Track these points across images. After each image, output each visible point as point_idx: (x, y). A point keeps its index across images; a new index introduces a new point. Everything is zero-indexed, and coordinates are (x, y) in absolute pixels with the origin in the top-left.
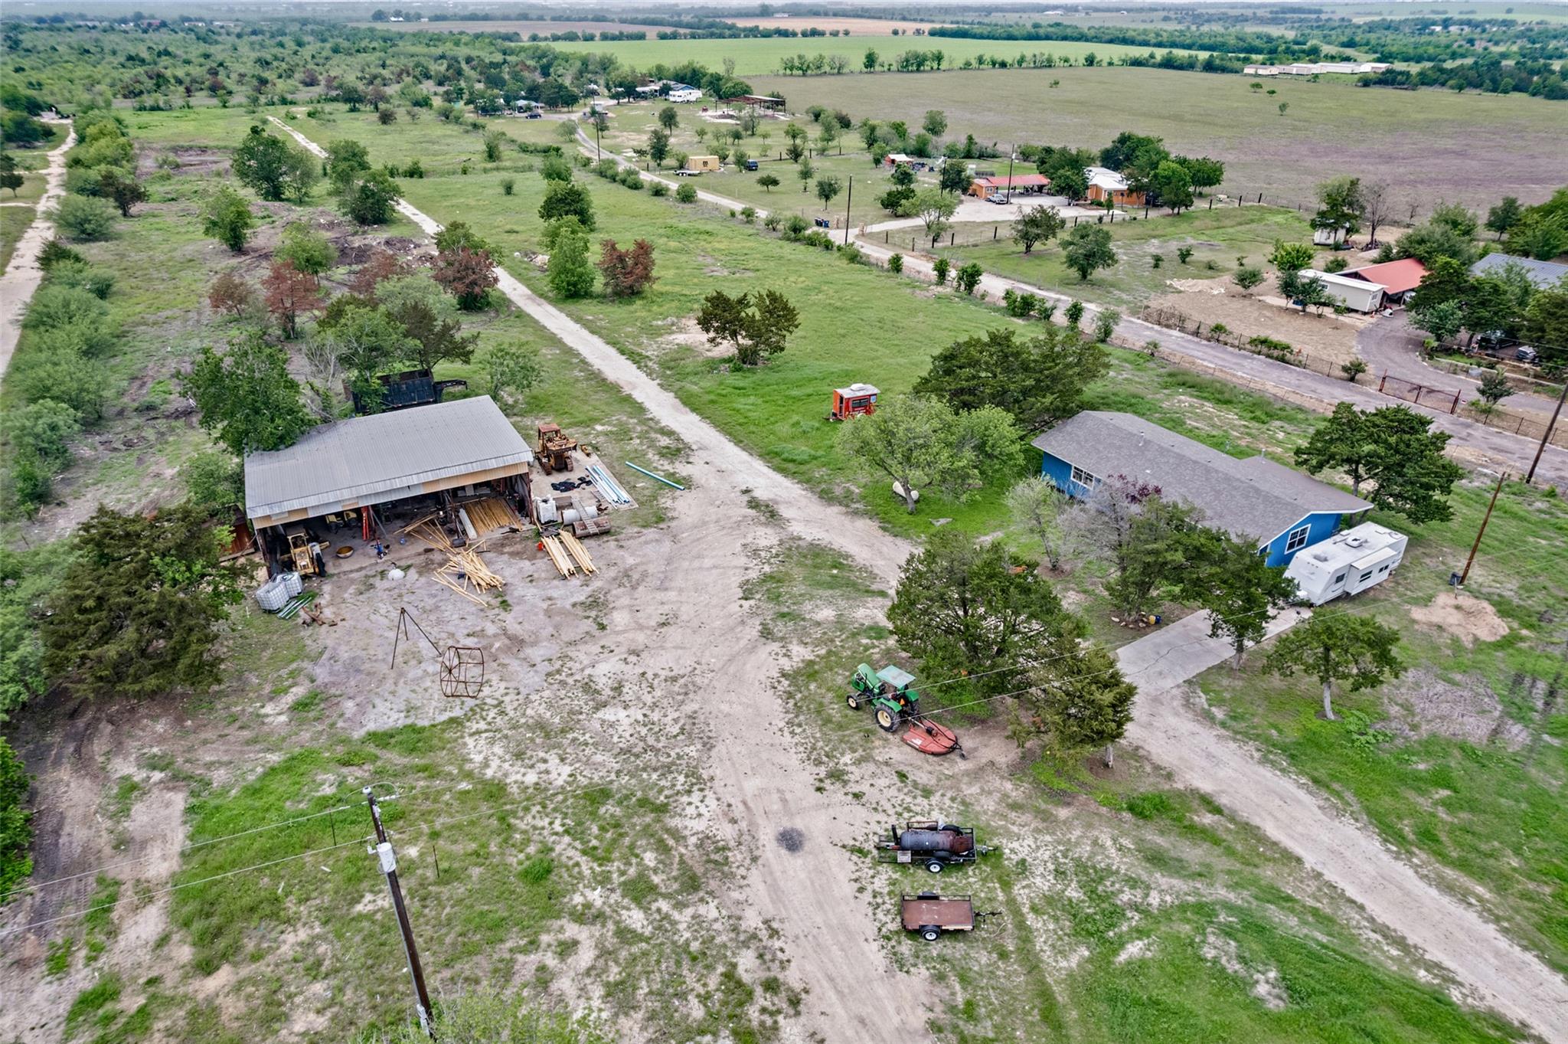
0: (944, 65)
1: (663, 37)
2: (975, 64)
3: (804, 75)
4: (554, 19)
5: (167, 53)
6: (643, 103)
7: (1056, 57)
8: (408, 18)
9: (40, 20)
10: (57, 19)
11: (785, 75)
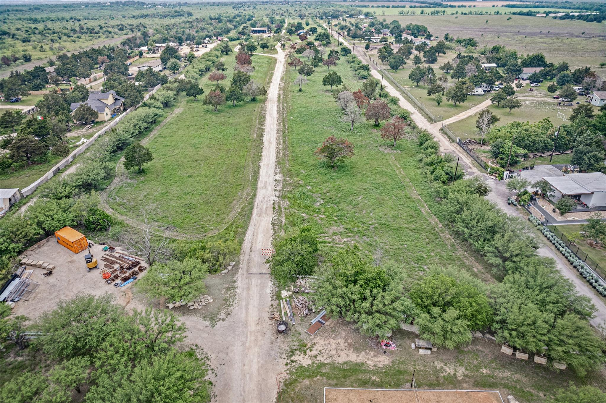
5: (280, 9)
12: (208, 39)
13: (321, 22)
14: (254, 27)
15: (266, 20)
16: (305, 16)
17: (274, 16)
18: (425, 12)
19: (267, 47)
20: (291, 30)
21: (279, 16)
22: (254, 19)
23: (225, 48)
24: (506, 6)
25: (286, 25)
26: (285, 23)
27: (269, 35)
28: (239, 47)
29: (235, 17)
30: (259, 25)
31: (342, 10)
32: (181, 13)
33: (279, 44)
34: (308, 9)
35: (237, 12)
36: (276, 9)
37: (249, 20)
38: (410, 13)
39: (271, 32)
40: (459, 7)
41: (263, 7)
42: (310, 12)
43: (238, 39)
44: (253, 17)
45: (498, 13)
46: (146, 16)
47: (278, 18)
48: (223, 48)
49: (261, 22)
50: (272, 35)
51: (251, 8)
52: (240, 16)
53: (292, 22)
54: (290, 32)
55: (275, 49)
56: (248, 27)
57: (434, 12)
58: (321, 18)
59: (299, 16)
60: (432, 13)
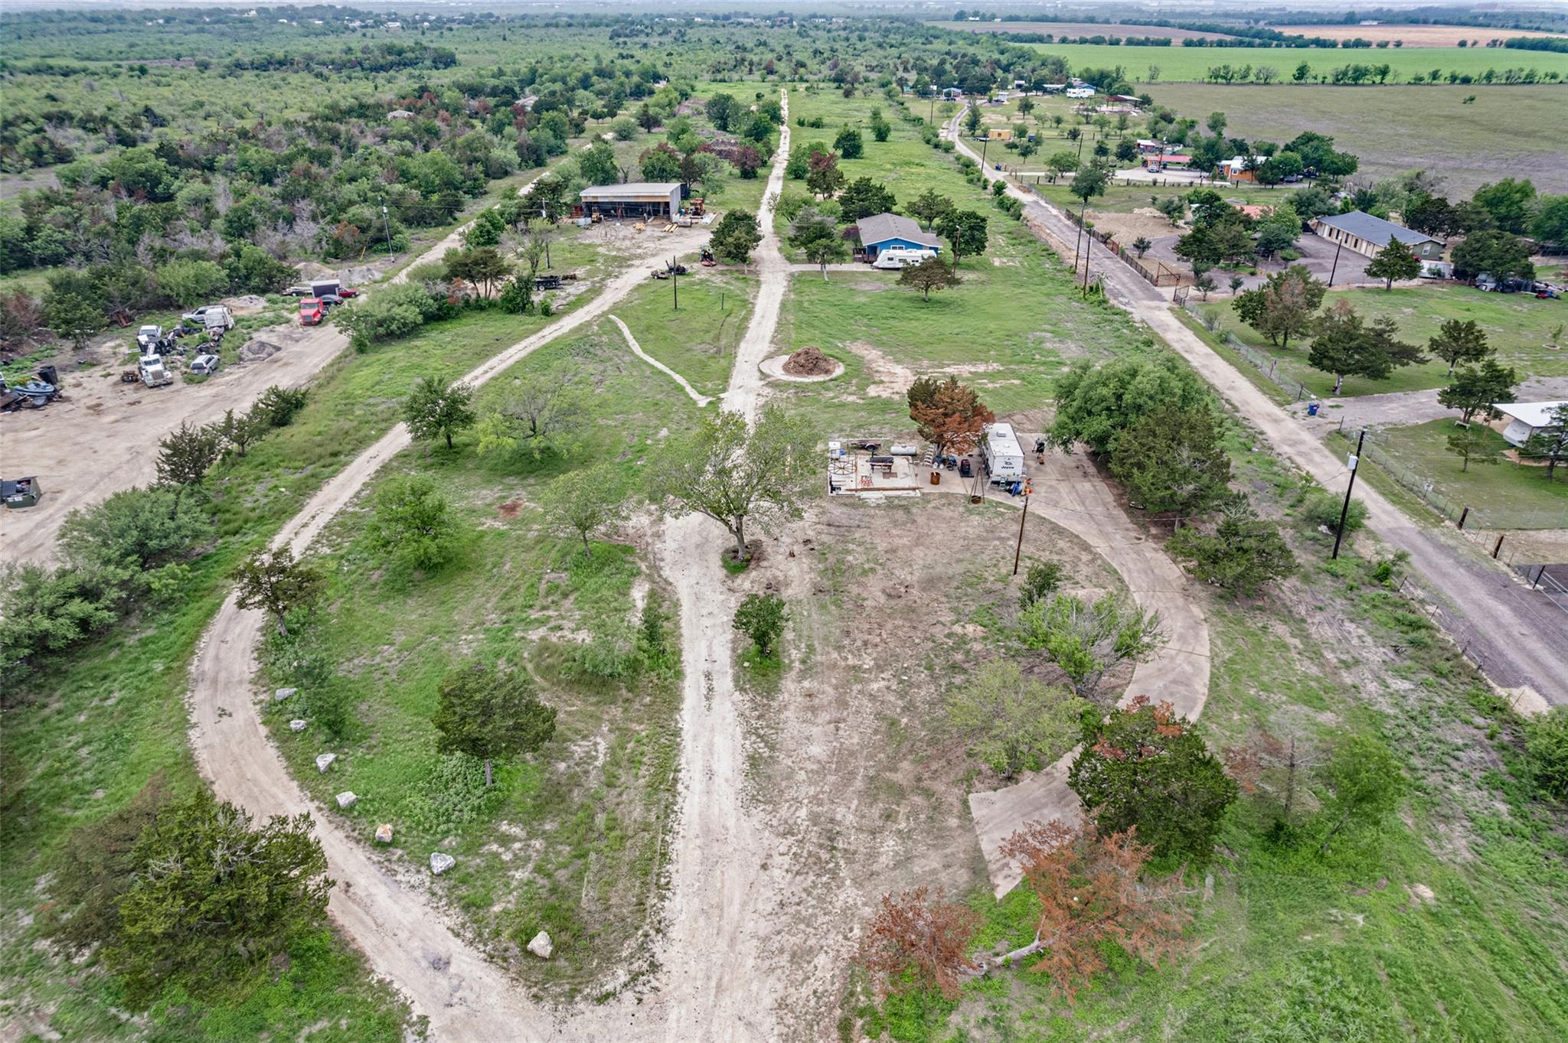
0: (1388, 79)
1: (1188, 44)
2: (1427, 80)
3: (1228, 84)
4: (1123, 23)
5: (765, 44)
6: (1047, 97)
8: (983, 18)
9: (716, 18)
10: (727, 17)
11: (1209, 83)
18: (1310, 73)
21: (757, 76)
24: (1510, 45)
31: (982, 54)
32: (410, 55)
34: (859, 46)
35: (611, 55)
36: (749, 45)
37: (638, 93)
38: (1252, 78)
41: (708, 36)
42: (869, 59)
44: (658, 78)
51: (668, 38)
52: (610, 74)
57: (1345, 74)
58: (924, 93)
59: (835, 80)
60: (1339, 79)
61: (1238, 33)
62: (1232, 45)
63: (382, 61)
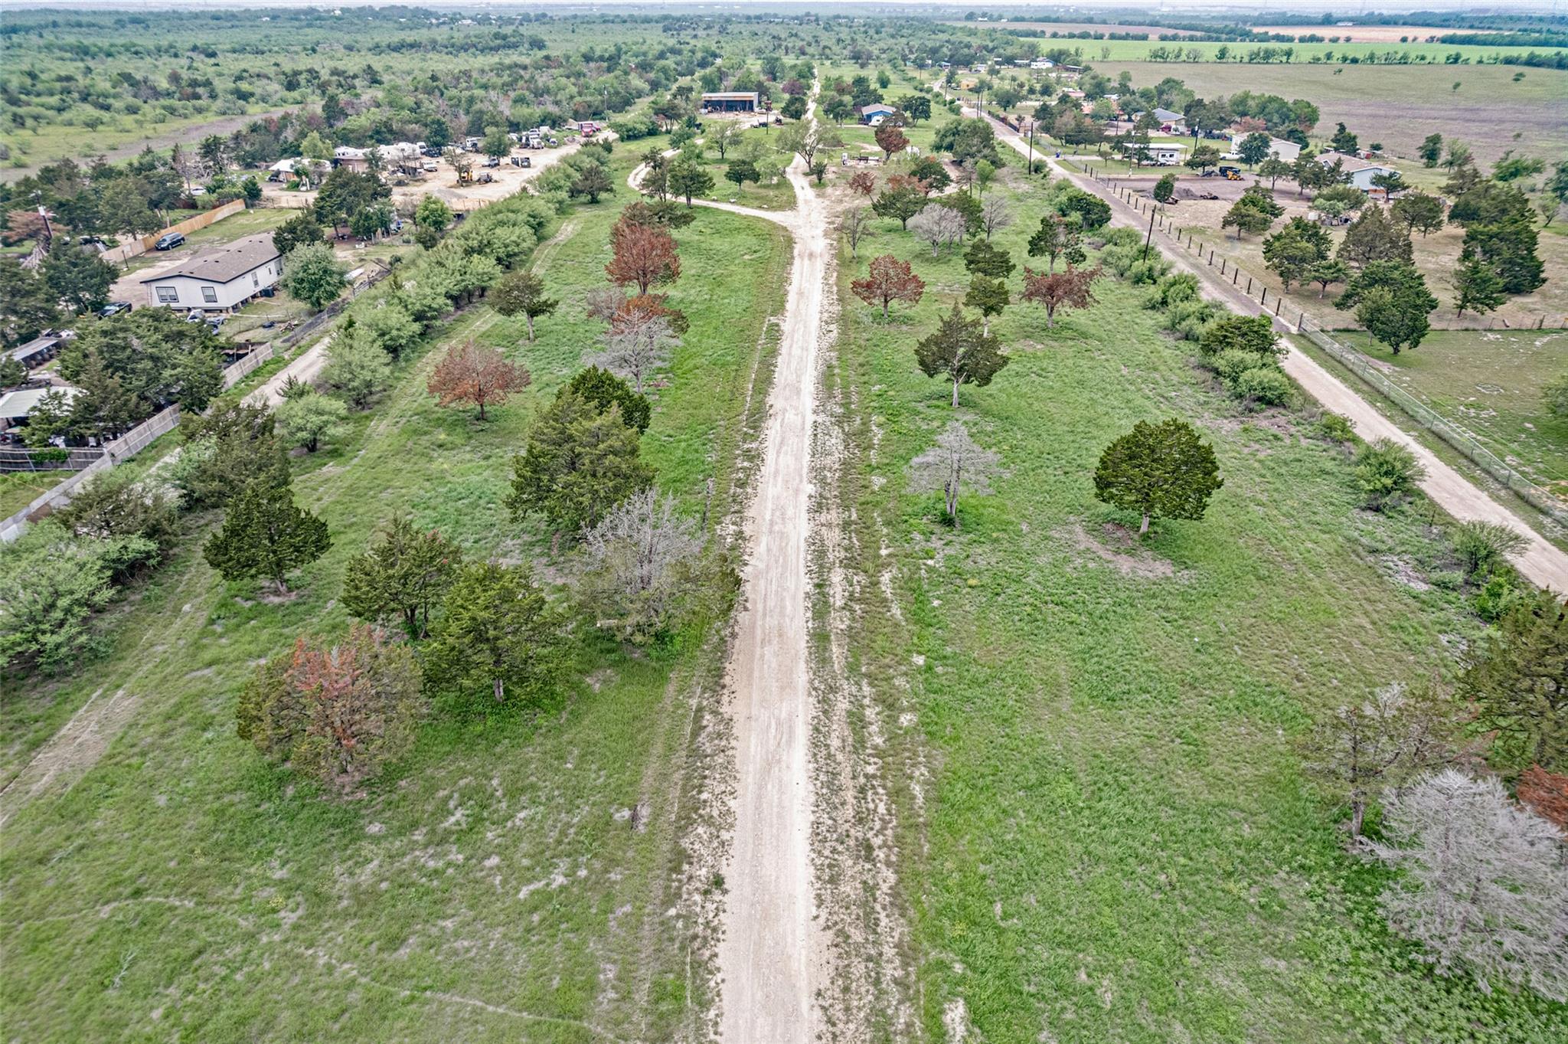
0: (1292, 59)
5: (796, 35)
7: (1413, 56)
8: (991, 19)
12: (545, 129)
13: (923, 75)
14: (713, 91)
15: (755, 66)
16: (870, 57)
17: (781, 52)
18: (1231, 53)
19: (755, 177)
20: (841, 104)
21: (792, 56)
22: (719, 61)
23: (590, 174)
24: (1445, 40)
25: (817, 88)
26: (813, 76)
27: (763, 119)
28: (643, 171)
29: (662, 56)
30: (732, 81)
31: (975, 42)
32: (512, 39)
33: (799, 161)
34: (876, 36)
35: (671, 42)
36: (783, 36)
37: (703, 64)
38: (1183, 57)
39: (769, 109)
40: (1302, 40)
41: (746, 30)
42: (882, 45)
43: (653, 132)
44: (715, 56)
45: (1456, 60)
46: (412, 46)
47: (789, 60)
48: (577, 176)
49: (739, 74)
50: (772, 118)
51: (714, 31)
52: (679, 52)
53: (835, 73)
54: (834, 110)
55: (784, 184)
56: (691, 89)
57: (1258, 54)
58: (921, 66)
59: (854, 58)
60: (1253, 58)
61: (1208, 30)
62: (1201, 39)
63: (492, 44)
